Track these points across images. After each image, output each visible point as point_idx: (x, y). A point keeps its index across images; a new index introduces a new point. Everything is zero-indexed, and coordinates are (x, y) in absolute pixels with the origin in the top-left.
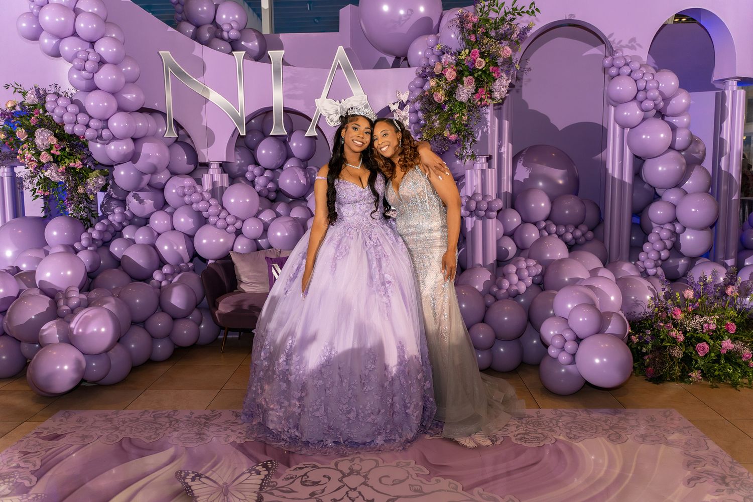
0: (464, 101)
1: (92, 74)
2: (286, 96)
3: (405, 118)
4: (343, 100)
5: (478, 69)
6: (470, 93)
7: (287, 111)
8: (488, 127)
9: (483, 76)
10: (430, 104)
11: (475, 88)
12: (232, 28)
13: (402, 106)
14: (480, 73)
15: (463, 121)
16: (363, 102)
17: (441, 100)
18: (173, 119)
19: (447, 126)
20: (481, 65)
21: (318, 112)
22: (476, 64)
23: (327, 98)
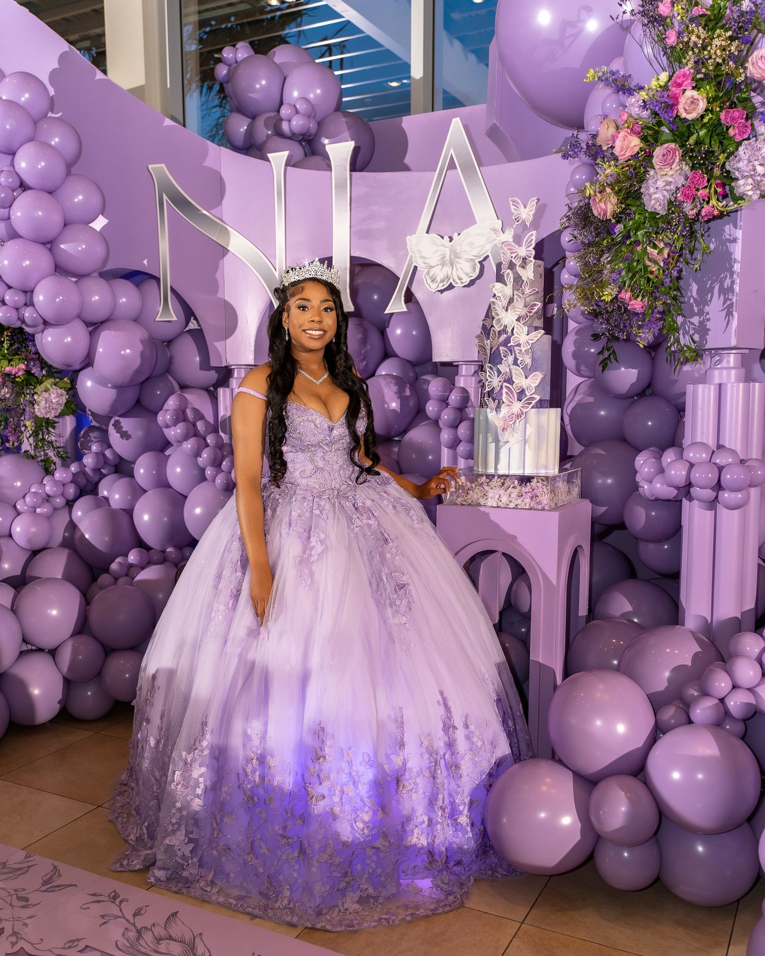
0: (659, 209)
1: (7, 210)
4: (455, 236)
5: (688, 120)
6: (672, 187)
7: (355, 262)
8: (735, 276)
12: (297, 112)
17: (605, 214)
18: (171, 287)
19: (614, 275)
20: (694, 108)
21: (411, 262)
22: (681, 107)
23: (427, 232)
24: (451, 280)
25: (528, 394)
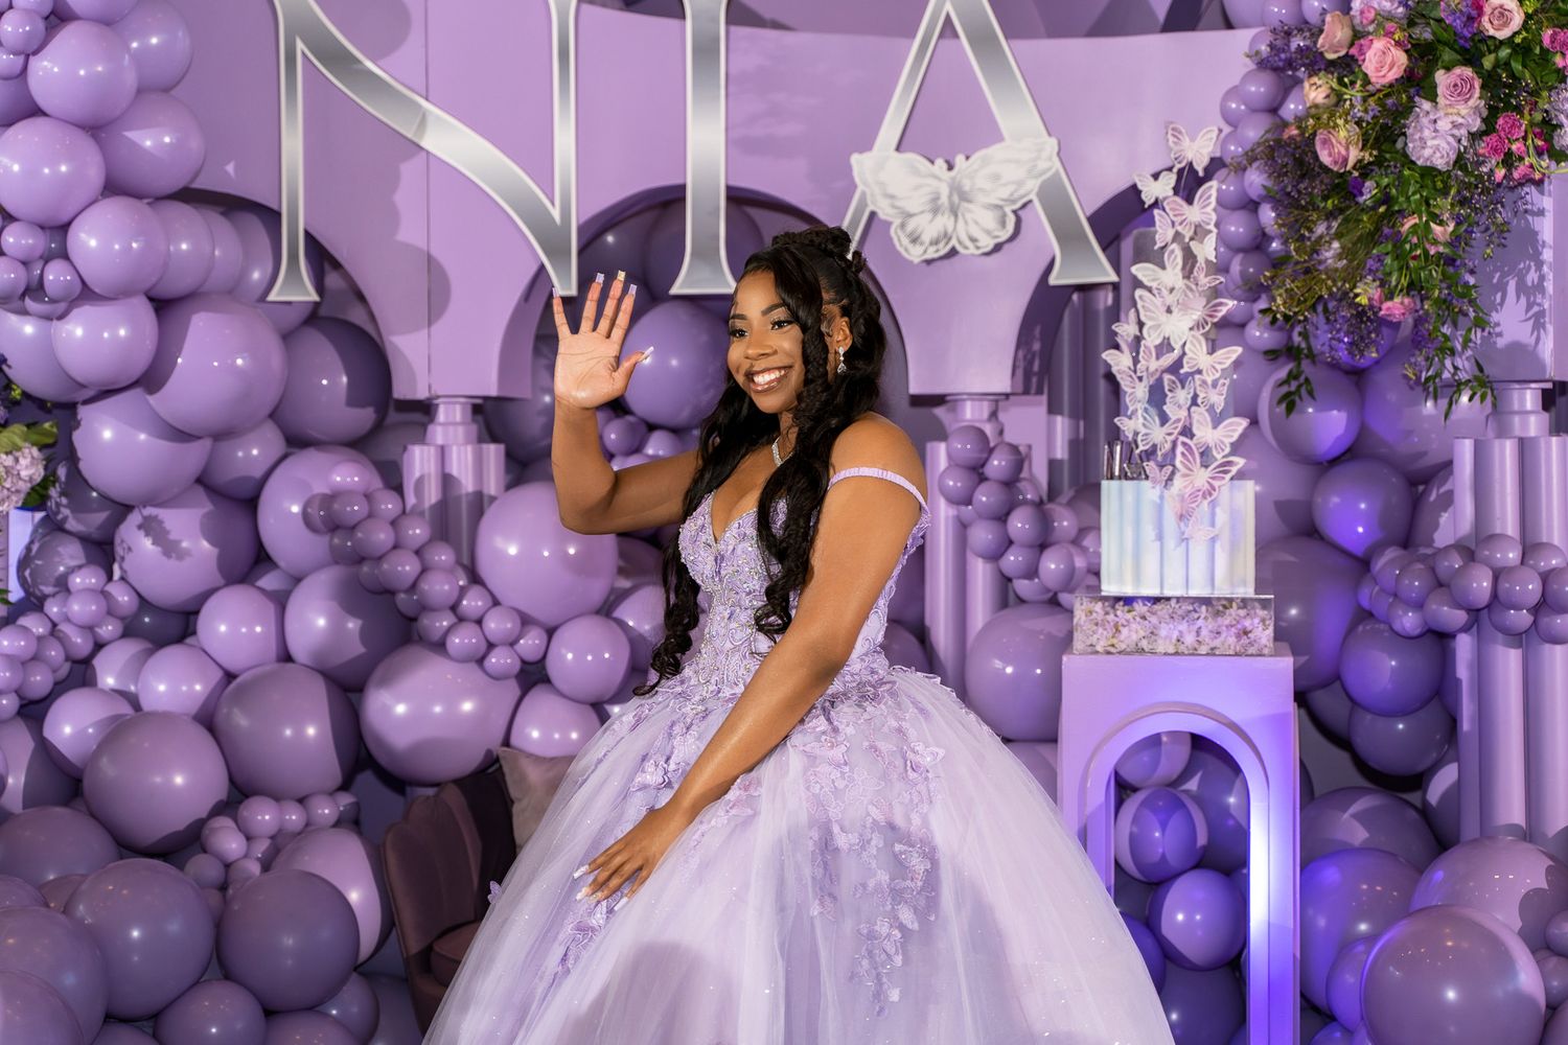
0: (1440, 163)
1: (21, 59)
2: (738, 143)
3: (1199, 232)
4: (959, 160)
5: (1493, 38)
6: (1463, 132)
7: (738, 199)
8: (1545, 269)
9: (1517, 66)
10: (1303, 177)
11: (1485, 113)
13: (1189, 183)
14: (1505, 52)
15: (1435, 242)
16: (1042, 165)
17: (1346, 160)
18: (306, 232)
19: (1370, 262)
20: (1506, 24)
21: (863, 203)
22: (1485, 20)
23: (898, 149)
24: (954, 242)
25: (1219, 457)
